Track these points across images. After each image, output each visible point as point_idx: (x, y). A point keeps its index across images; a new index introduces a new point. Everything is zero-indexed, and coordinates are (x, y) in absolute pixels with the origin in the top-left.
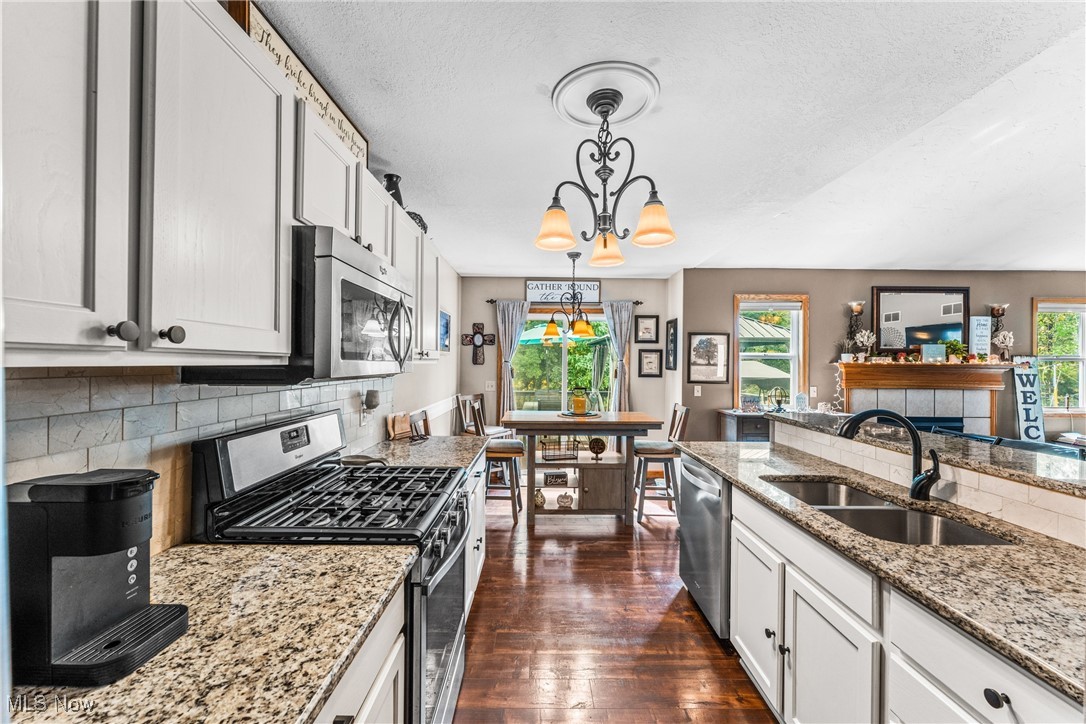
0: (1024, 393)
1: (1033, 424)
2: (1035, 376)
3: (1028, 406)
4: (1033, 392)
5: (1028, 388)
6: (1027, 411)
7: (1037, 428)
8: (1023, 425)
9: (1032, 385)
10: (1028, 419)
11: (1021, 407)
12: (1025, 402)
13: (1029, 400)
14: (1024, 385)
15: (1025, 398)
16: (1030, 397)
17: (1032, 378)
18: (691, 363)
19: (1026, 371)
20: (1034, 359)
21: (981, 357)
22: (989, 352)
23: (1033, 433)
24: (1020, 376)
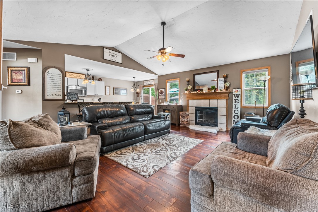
0: (235, 100)
1: (237, 109)
3: (236, 104)
5: (237, 98)
6: (235, 105)
7: (238, 111)
8: (234, 109)
13: (236, 102)
14: (235, 97)
15: (235, 101)
16: (237, 101)
17: (238, 95)
18: (159, 95)
19: (237, 93)
20: (240, 89)
21: (221, 90)
22: (223, 88)
23: (236, 112)
24: (234, 95)
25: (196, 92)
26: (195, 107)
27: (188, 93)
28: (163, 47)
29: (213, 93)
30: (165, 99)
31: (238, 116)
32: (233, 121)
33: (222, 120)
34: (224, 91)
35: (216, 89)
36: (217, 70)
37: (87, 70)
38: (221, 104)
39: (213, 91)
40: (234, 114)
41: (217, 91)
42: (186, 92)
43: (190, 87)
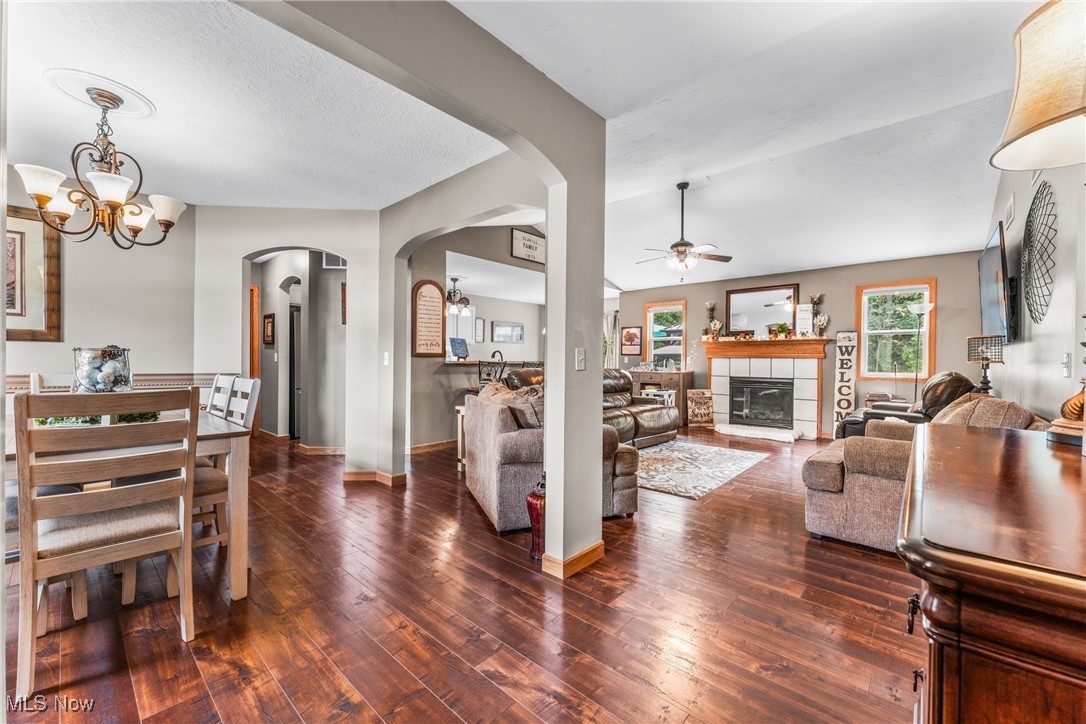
0: (842, 360)
1: (845, 384)
2: (853, 347)
3: (843, 371)
4: (849, 360)
5: (846, 357)
6: (842, 374)
7: (849, 387)
8: (838, 384)
9: (849, 354)
10: (842, 380)
11: (838, 371)
12: (842, 367)
13: (845, 366)
14: (843, 354)
15: (842, 364)
16: (846, 364)
17: (850, 349)
18: (622, 345)
19: (847, 343)
20: (855, 334)
21: (803, 334)
22: (810, 330)
23: (845, 390)
24: (840, 348)
25: (732, 339)
26: (731, 378)
27: (711, 340)
28: (682, 239)
29: (782, 342)
30: (640, 354)
31: (848, 401)
32: (835, 415)
33: (805, 412)
34: (811, 336)
35: (790, 332)
36: (792, 282)
37: (452, 279)
38: (803, 372)
39: (782, 337)
40: (837, 397)
41: (793, 338)
42: (704, 338)
43: (717, 325)
